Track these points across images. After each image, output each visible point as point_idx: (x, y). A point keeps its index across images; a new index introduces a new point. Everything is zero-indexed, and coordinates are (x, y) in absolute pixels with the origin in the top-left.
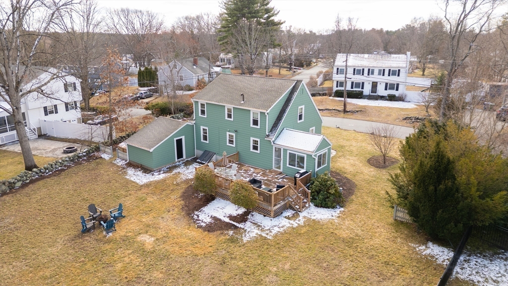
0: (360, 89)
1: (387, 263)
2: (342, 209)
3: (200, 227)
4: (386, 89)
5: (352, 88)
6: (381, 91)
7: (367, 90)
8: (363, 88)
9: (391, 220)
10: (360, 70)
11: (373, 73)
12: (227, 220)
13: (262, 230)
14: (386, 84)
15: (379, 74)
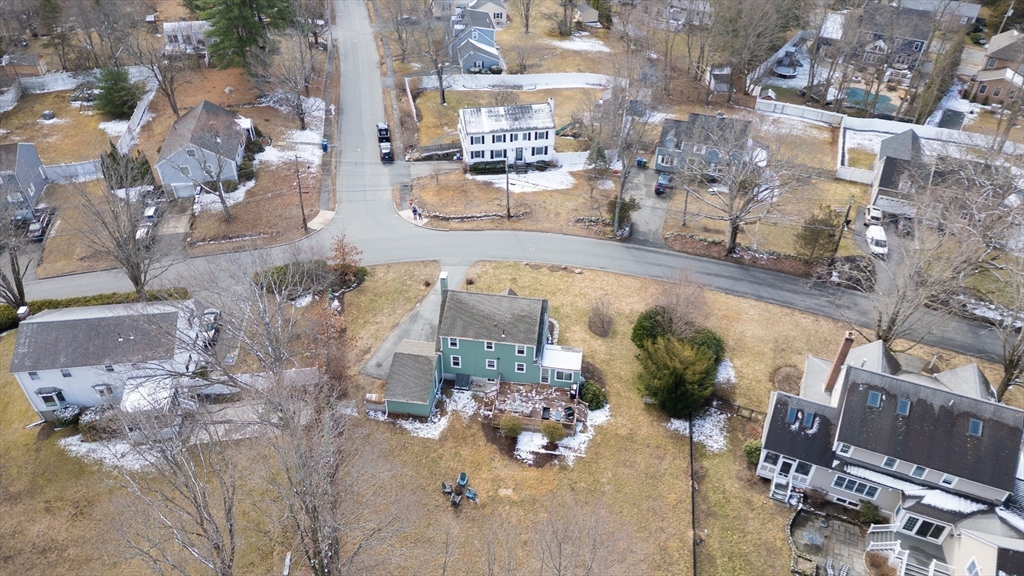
0: (502, 159)
1: (657, 447)
2: (608, 406)
3: (530, 465)
4: (533, 154)
5: (492, 158)
6: (528, 158)
7: (511, 158)
8: (505, 157)
9: (643, 406)
10: (500, 137)
11: (516, 139)
12: (543, 451)
13: (575, 452)
14: (533, 149)
15: (524, 138)
